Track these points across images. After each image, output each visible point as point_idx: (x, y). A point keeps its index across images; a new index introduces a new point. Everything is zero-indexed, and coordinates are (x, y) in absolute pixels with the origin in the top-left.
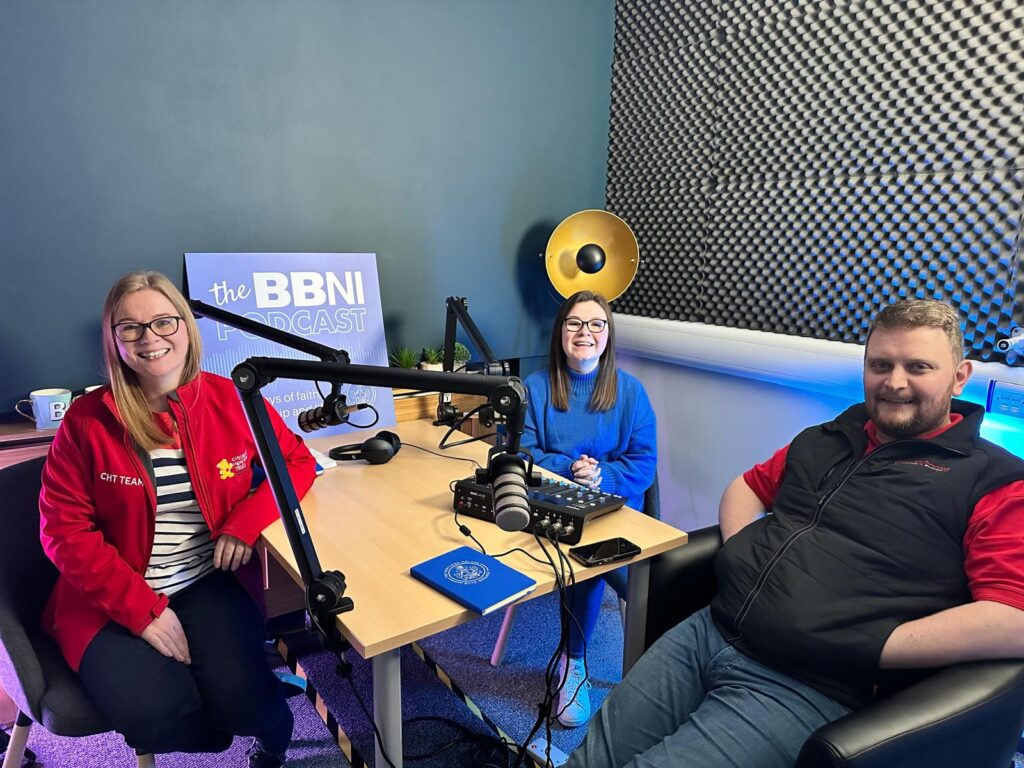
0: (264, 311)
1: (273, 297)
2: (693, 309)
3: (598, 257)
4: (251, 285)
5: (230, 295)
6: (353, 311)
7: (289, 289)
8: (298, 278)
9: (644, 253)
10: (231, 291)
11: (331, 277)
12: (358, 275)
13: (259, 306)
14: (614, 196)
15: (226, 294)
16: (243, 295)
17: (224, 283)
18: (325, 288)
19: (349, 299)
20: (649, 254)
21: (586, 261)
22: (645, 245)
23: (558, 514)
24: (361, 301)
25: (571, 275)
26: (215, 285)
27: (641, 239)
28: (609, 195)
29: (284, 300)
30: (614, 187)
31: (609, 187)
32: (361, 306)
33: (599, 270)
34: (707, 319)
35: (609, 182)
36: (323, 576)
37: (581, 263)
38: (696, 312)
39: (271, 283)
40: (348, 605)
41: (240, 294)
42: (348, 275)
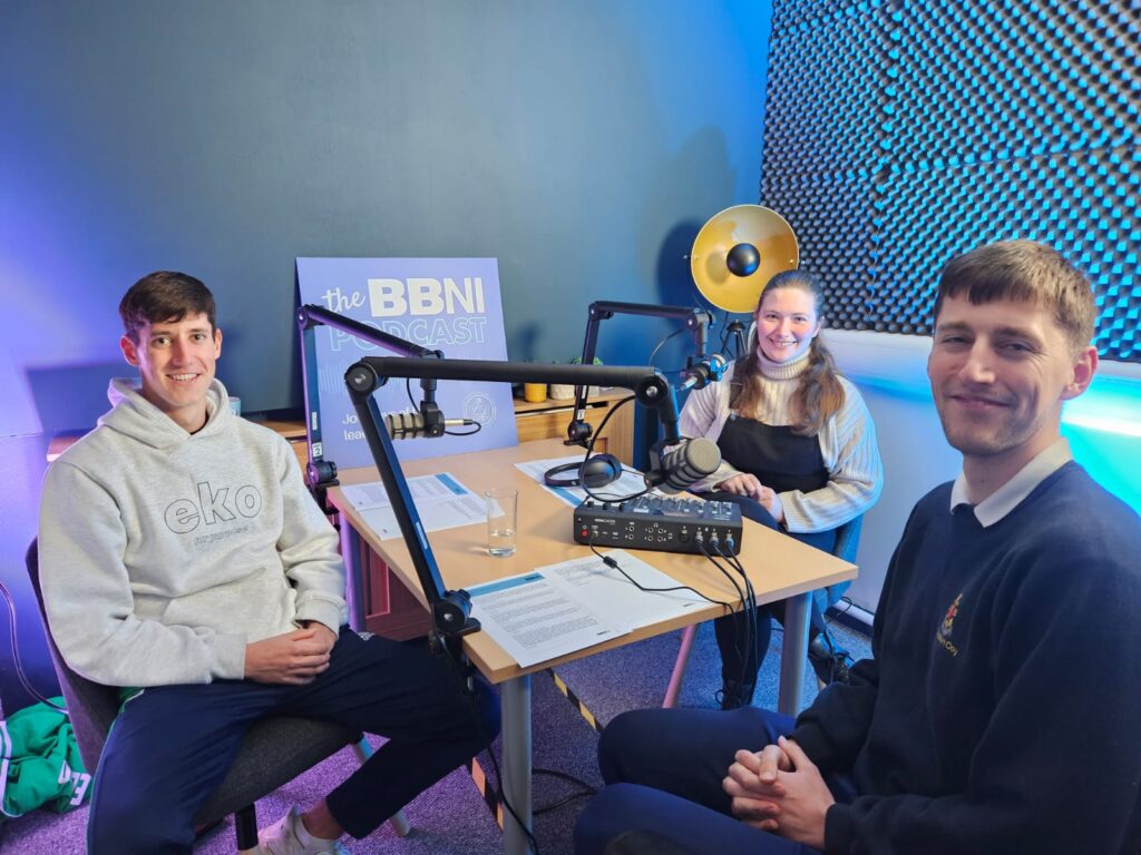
0: (379, 319)
1: (389, 305)
2: (862, 316)
3: (751, 258)
4: (365, 292)
5: (343, 302)
6: (472, 321)
7: (406, 296)
8: (415, 284)
9: (804, 254)
10: (345, 298)
11: (450, 284)
12: (478, 281)
13: (374, 315)
14: (769, 191)
15: (340, 301)
16: (358, 302)
17: (338, 290)
18: (443, 295)
19: (468, 307)
20: (809, 256)
21: (737, 263)
22: (805, 245)
23: (711, 527)
24: (481, 309)
25: (720, 280)
26: (329, 292)
27: (800, 238)
28: (763, 190)
29: (399, 309)
30: (769, 182)
31: (764, 182)
32: (481, 314)
33: (752, 272)
34: (878, 326)
35: (764, 176)
36: (447, 594)
37: (732, 264)
38: (865, 318)
39: (387, 291)
40: (475, 626)
41: (354, 302)
42: (467, 281)
